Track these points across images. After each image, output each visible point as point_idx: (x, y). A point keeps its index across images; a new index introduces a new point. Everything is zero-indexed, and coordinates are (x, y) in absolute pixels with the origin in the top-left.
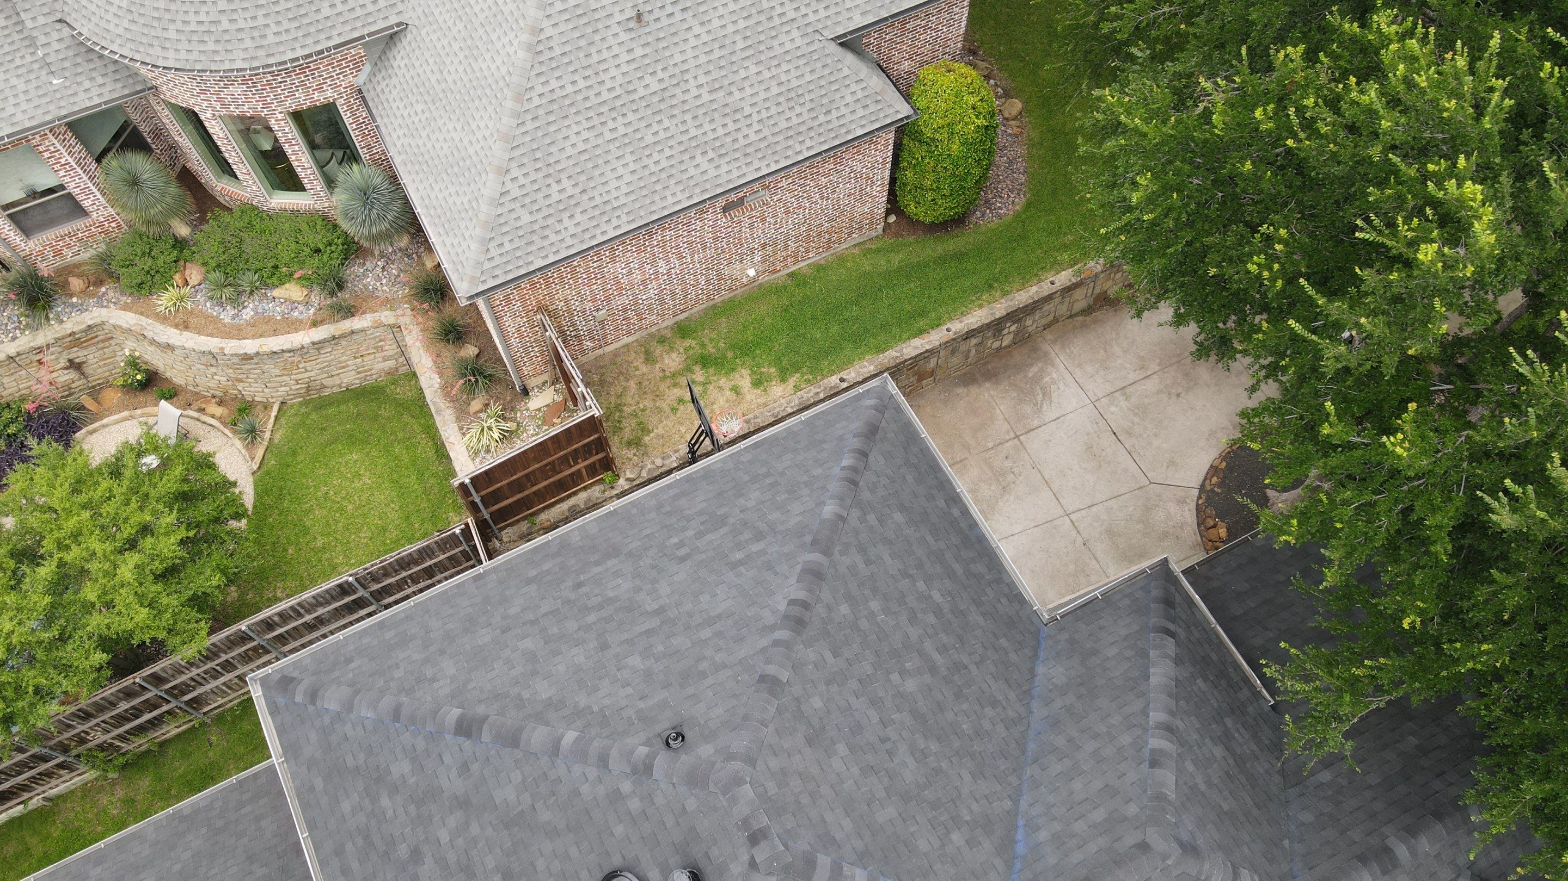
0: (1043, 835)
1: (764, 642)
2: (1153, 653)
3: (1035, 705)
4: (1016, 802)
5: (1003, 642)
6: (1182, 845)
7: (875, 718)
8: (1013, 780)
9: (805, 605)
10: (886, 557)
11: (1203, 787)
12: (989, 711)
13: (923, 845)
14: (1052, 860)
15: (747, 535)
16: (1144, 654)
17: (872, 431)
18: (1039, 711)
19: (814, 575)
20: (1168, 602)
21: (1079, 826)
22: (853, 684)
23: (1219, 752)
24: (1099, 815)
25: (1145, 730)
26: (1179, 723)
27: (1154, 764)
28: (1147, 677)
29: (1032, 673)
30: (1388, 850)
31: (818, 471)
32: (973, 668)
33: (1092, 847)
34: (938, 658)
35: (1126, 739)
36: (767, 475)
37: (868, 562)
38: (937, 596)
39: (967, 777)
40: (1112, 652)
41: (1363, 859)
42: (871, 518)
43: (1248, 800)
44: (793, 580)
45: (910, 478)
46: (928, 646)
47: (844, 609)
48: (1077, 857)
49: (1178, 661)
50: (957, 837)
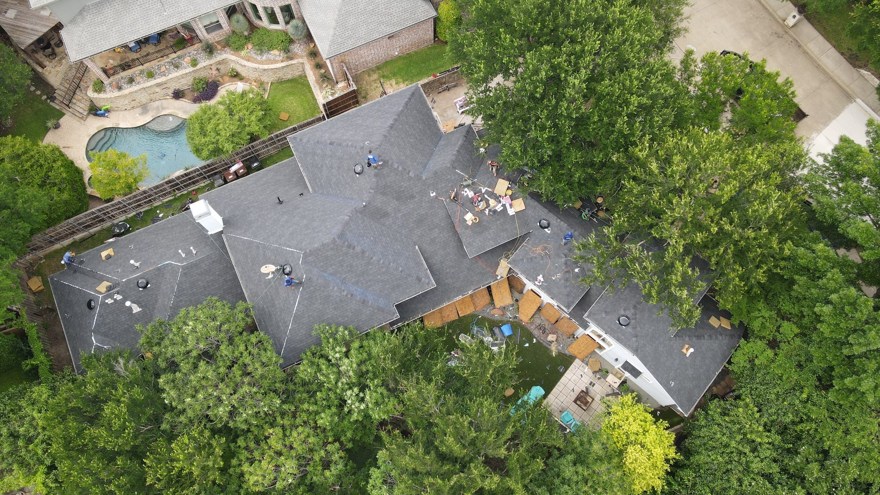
0: (431, 166)
1: (385, 130)
5: (433, 136)
7: (403, 144)
8: (429, 158)
9: (393, 125)
10: (411, 119)
11: (461, 160)
12: (427, 147)
13: (409, 163)
14: (431, 169)
15: (384, 113)
16: (459, 140)
17: (413, 94)
18: (437, 149)
19: (396, 120)
20: (468, 132)
23: (468, 156)
25: (454, 151)
29: (438, 142)
31: (400, 102)
35: (450, 152)
36: (390, 102)
37: (407, 119)
38: (420, 127)
40: (454, 139)
42: (409, 111)
44: (392, 121)
46: (417, 135)
47: (401, 126)
48: (435, 168)
49: (465, 141)
50: (415, 164)
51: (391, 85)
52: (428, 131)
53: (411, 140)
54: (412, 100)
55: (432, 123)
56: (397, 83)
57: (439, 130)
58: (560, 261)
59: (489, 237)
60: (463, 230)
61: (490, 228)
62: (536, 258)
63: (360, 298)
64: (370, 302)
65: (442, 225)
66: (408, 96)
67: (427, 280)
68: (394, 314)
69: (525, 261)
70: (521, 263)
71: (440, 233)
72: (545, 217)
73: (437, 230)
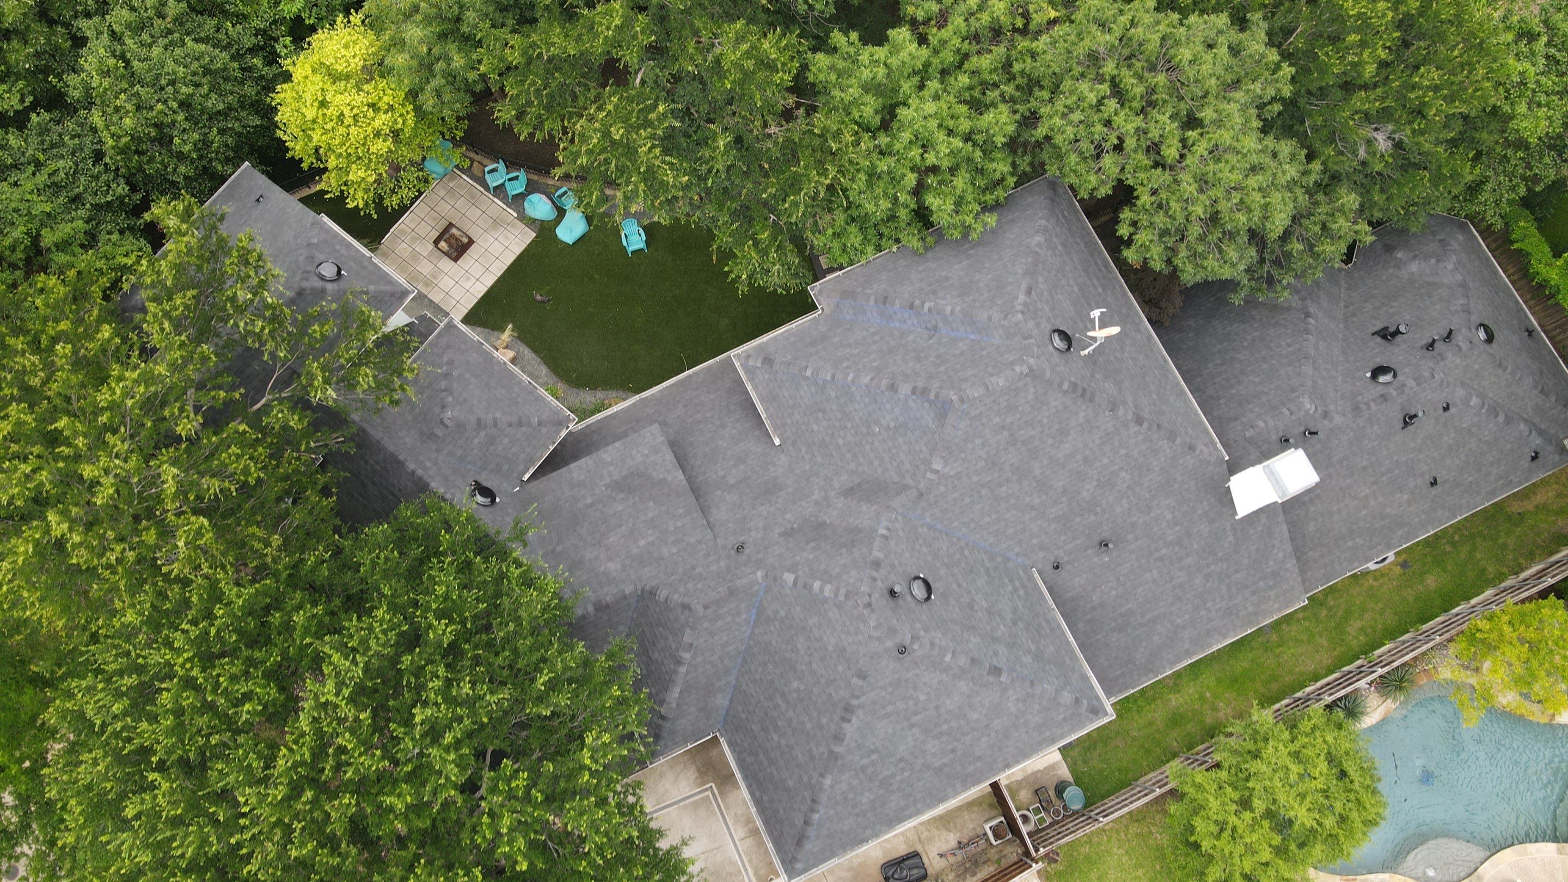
0: (744, 616)
1: (863, 699)
2: (674, 705)
3: (734, 683)
4: (753, 632)
5: (743, 716)
6: (689, 609)
7: (814, 665)
8: (751, 643)
9: (844, 719)
10: (800, 756)
11: (670, 637)
12: (757, 677)
13: (798, 609)
14: (743, 605)
15: (870, 770)
16: (678, 706)
17: (799, 843)
18: (732, 679)
19: (838, 738)
21: (729, 619)
22: (823, 681)
23: (656, 656)
24: (720, 623)
25: (690, 663)
26: (672, 667)
27: (691, 645)
28: (681, 692)
29: (731, 701)
30: (596, 610)
31: (832, 812)
32: (762, 698)
33: (726, 609)
34: (779, 701)
35: (699, 659)
36: (858, 815)
37: (810, 751)
38: (776, 737)
39: (774, 642)
40: (693, 709)
41: (607, 606)
42: (805, 779)
44: (848, 735)
45: (781, 812)
46: (783, 707)
47: (824, 721)
48: (733, 605)
49: (663, 701)
50: (783, 613)
52: (756, 728)
54: (799, 821)
55: (749, 759)
58: (456, 413)
59: (611, 468)
60: (669, 478)
61: (607, 486)
62: (510, 425)
63: (893, 305)
64: (872, 303)
65: (719, 493)
66: (811, 832)
67: (751, 363)
68: (820, 291)
69: (535, 420)
70: (544, 417)
71: (724, 477)
72: (482, 509)
73: (732, 481)
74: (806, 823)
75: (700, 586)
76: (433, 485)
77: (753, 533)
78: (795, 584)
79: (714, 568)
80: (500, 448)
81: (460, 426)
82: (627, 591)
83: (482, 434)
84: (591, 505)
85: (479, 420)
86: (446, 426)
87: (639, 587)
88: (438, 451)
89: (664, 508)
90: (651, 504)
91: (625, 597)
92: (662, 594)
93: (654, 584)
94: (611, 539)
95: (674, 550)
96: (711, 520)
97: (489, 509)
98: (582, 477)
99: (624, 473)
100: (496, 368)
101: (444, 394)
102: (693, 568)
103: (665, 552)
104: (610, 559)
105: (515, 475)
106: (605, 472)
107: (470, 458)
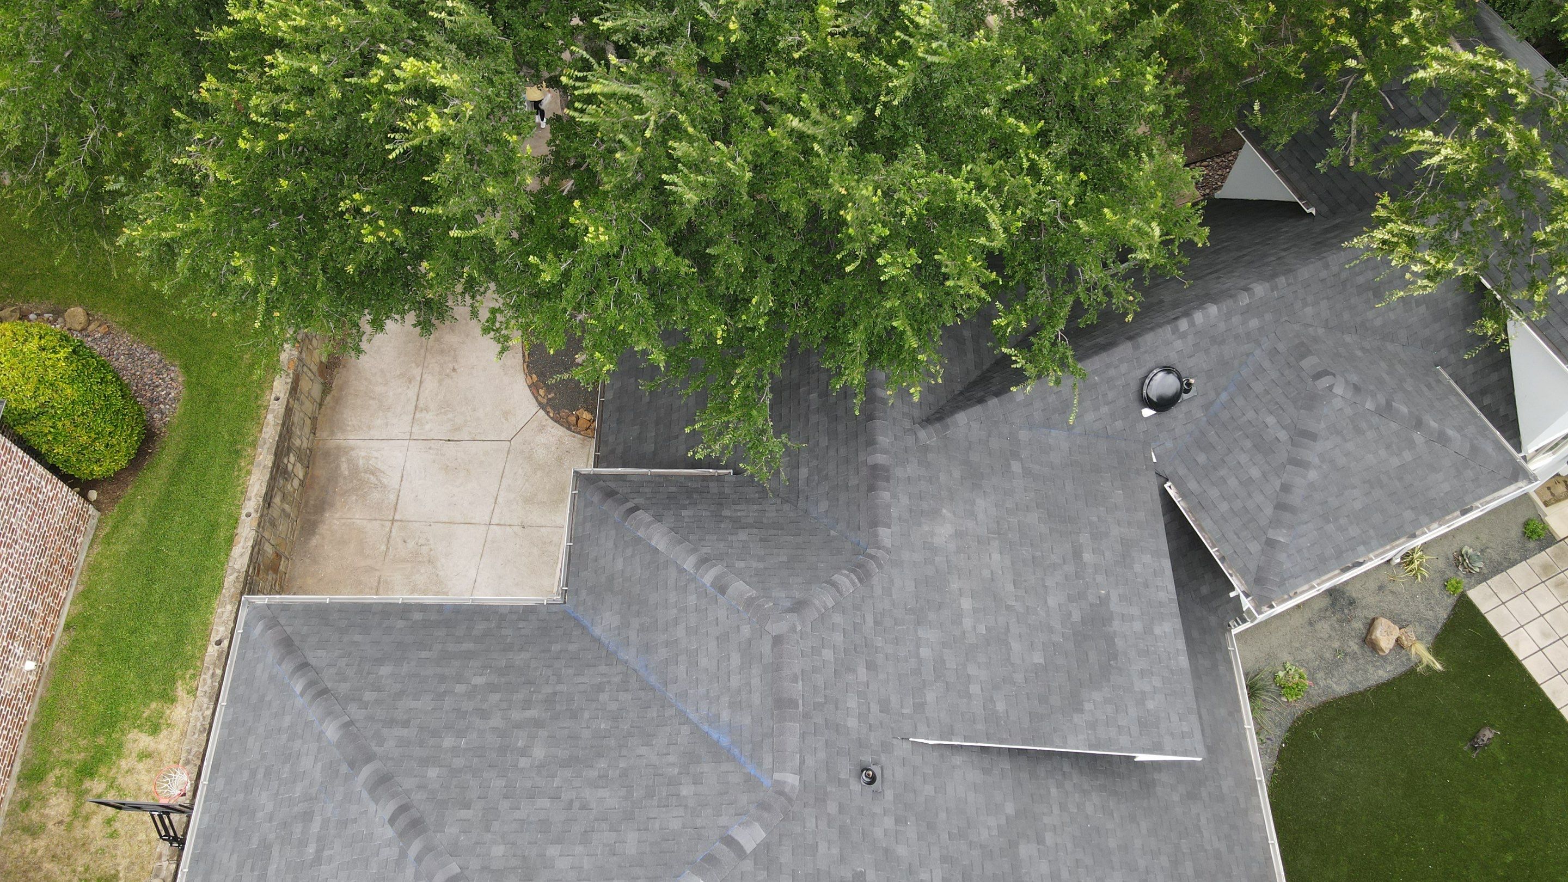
0: (725, 715)
1: (410, 871)
2: (641, 533)
3: (623, 655)
4: (688, 721)
5: (556, 648)
6: (791, 610)
7: (546, 803)
8: (670, 712)
9: (403, 809)
10: (414, 705)
11: (761, 565)
12: (604, 697)
13: (675, 825)
14: (747, 721)
16: (638, 541)
17: (288, 645)
18: (628, 654)
19: (382, 783)
20: (610, 494)
21: (735, 681)
22: (505, 805)
23: (743, 535)
24: (736, 660)
25: (694, 579)
26: (705, 550)
27: (722, 590)
28: (656, 550)
29: (597, 640)
30: (875, 467)
31: (287, 720)
32: (559, 688)
33: (756, 681)
34: (532, 713)
35: (692, 599)
36: (253, 774)
37: (406, 724)
38: (479, 680)
39: (643, 750)
40: (619, 564)
41: (871, 488)
42: (369, 696)
43: (789, 538)
44: (372, 807)
45: (358, 638)
46: (516, 715)
47: (433, 773)
48: (756, 699)
49: (658, 518)
50: (686, 790)
51: (144, 755)
52: (520, 658)
53: (539, 752)
54: (317, 657)
55: (480, 627)
56: (155, 729)
57: (529, 611)
58: (1338, 403)
59: (1138, 626)
60: (1079, 721)
61: (1104, 601)
62: (1286, 488)
65: (1010, 809)
66: (287, 667)
69: (1281, 536)
70: (1282, 557)
71: (1040, 841)
72: (1140, 373)
73: (1026, 850)
74: (304, 666)
75: (828, 654)
76: (1213, 309)
77: (889, 822)
78: (730, 842)
79: (852, 702)
80: (1244, 458)
81: (1311, 401)
82: (883, 532)
83: (1283, 435)
84: (1077, 554)
85: (1313, 437)
86: (1318, 376)
87: (880, 553)
88: (1274, 352)
89: (1019, 677)
90: (1038, 658)
91: (874, 524)
92: (845, 581)
93: (875, 580)
94: (996, 556)
95: (925, 652)
96: (958, 760)
97: (1134, 386)
98: (1138, 568)
99: (1119, 642)
100: (1408, 515)
101: (1382, 399)
102: (871, 666)
103: (929, 634)
104: (959, 535)
105: (1182, 471)
106: (1135, 611)
107: (1240, 401)
